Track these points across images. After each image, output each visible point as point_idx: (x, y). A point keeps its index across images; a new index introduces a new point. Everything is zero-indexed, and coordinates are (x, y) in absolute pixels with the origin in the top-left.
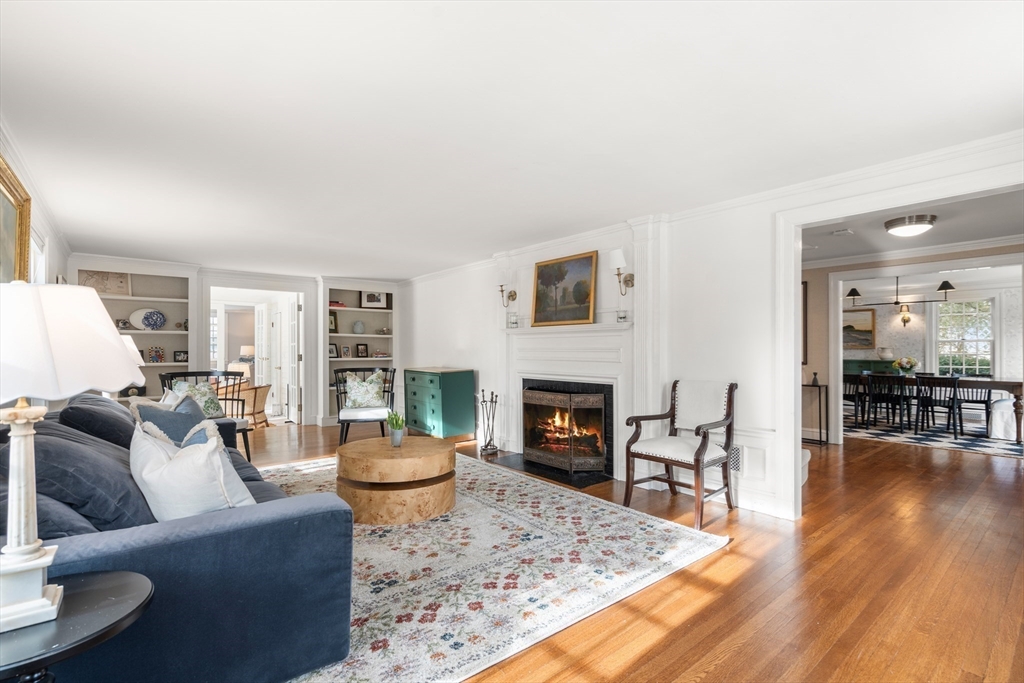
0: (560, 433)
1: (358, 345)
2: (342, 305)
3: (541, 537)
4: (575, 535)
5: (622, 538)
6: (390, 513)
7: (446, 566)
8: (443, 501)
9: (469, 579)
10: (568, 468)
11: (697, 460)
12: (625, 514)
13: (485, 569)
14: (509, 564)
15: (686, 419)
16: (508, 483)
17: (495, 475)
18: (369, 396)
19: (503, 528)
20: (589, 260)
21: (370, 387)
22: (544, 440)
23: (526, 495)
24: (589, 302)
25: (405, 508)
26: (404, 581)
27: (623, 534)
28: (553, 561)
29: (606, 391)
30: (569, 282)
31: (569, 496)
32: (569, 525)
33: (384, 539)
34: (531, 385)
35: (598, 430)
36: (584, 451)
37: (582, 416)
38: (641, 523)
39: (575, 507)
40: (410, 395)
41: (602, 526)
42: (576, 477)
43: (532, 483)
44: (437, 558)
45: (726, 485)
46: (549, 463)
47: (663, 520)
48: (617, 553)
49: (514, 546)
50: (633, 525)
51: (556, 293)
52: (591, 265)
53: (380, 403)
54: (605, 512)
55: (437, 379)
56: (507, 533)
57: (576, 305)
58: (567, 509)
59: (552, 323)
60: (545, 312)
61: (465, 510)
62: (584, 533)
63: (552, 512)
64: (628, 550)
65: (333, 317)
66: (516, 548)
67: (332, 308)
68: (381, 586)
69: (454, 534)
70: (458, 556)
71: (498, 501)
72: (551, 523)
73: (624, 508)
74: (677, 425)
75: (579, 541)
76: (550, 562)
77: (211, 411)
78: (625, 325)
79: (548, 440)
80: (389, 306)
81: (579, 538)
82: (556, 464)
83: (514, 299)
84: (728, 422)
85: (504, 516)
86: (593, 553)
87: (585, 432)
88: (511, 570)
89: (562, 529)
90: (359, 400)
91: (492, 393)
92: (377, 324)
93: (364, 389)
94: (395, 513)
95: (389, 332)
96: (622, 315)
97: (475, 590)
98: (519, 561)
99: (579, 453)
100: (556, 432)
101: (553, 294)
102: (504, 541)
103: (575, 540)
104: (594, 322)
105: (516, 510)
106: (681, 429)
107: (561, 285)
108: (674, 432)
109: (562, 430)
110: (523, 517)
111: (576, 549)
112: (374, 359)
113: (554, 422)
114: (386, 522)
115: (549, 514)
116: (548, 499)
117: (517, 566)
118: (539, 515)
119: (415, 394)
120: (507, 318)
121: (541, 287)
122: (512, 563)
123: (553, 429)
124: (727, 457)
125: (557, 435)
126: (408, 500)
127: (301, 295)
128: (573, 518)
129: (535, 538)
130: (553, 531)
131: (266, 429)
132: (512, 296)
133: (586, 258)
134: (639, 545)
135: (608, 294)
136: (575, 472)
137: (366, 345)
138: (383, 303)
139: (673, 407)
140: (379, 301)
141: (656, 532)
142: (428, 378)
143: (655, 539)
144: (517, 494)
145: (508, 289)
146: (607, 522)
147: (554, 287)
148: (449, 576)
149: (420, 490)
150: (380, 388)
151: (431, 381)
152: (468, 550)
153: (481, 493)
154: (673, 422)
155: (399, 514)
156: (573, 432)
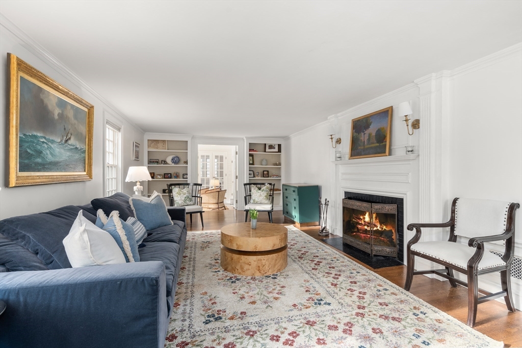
0: (368, 226)
1: (264, 171)
2: (256, 151)
3: (329, 304)
4: (356, 307)
5: (394, 319)
6: (242, 268)
7: (256, 314)
8: (275, 265)
9: (264, 328)
10: (370, 252)
11: (470, 267)
12: (403, 297)
13: (278, 323)
14: (296, 323)
15: (466, 228)
16: (326, 257)
17: (320, 250)
18: (261, 198)
19: (307, 291)
20: (387, 113)
21: (262, 193)
22: (356, 230)
23: (333, 268)
24: (386, 142)
25: (250, 267)
26: (225, 319)
27: (396, 315)
28: (330, 327)
29: (399, 203)
30: (373, 130)
31: (364, 273)
32: (355, 298)
33: (233, 284)
34: (350, 196)
35: (393, 227)
36: (383, 241)
37: (384, 218)
38: (415, 308)
39: (364, 283)
40: (285, 198)
41: (381, 304)
42: (374, 259)
43: (341, 260)
44: (254, 306)
45: (506, 289)
46: (358, 247)
47: (437, 309)
48: (385, 333)
49: (307, 308)
50: (407, 308)
51: (364, 137)
52: (387, 117)
53: (267, 202)
54: (387, 292)
55: (296, 190)
56: (308, 295)
57: (378, 144)
58: (358, 283)
59: (361, 157)
60: (357, 150)
61: (290, 273)
62: (364, 308)
63: (347, 285)
64: (396, 332)
65: (251, 157)
66: (308, 310)
67: (251, 152)
68: (212, 319)
69: (274, 289)
70: (267, 307)
71: (313, 269)
72: (341, 294)
73: (404, 291)
74: (456, 233)
75: (357, 314)
76: (327, 328)
77: (187, 202)
78: (411, 156)
79: (358, 230)
80: (280, 151)
81: (358, 311)
82: (362, 248)
83: (340, 143)
84: (508, 236)
85: (312, 281)
86: (365, 328)
87: (384, 227)
88: (296, 328)
89: (348, 300)
90: (256, 200)
91: (326, 200)
92: (274, 160)
93: (259, 194)
94: (245, 269)
95: (280, 164)
96: (410, 149)
97: (264, 339)
98: (305, 322)
99: (380, 243)
100: (365, 225)
101: (362, 138)
102: (302, 302)
103: (354, 313)
104: (390, 154)
105: (322, 279)
106: (461, 237)
107: (367, 132)
108: (453, 238)
109: (369, 224)
110: (324, 285)
111: (352, 321)
112: (272, 178)
113: (364, 218)
114: (240, 273)
115: (343, 286)
116: (348, 273)
117: (301, 325)
118: (336, 285)
119: (287, 197)
120: (336, 155)
121: (355, 134)
122: (299, 322)
123: (363, 223)
124: (506, 267)
125: (366, 227)
126: (252, 262)
127: (237, 146)
128: (360, 293)
129: (325, 304)
130: (340, 301)
131: (225, 211)
132: (339, 141)
133: (384, 112)
134: (408, 330)
135: (400, 135)
136: (375, 255)
137: (268, 171)
138: (276, 150)
139: (453, 219)
140: (274, 148)
141: (427, 320)
142: (293, 189)
143: (424, 327)
144: (328, 266)
145: (335, 138)
146: (386, 301)
147: (363, 134)
148: (254, 322)
149: (259, 257)
150: (267, 194)
151: (294, 191)
152: (277, 304)
153: (306, 261)
154: (452, 230)
155: (247, 270)
156: (377, 227)
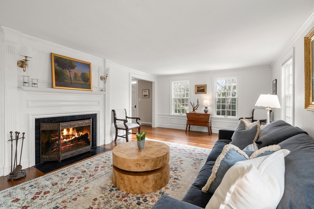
0: (66, 138)
24: (90, 82)
29: (94, 116)
30: (78, 71)
35: (88, 131)
36: (81, 144)
51: (70, 74)
52: (89, 68)
57: (83, 82)
59: (70, 88)
60: (63, 82)
79: (59, 145)
87: (81, 133)
99: (78, 146)
100: (64, 139)
101: (68, 74)
107: (73, 71)
109: (68, 136)
113: (63, 133)
121: (58, 68)
123: (62, 138)
125: (65, 140)
147: (68, 71)
156: (74, 135)
